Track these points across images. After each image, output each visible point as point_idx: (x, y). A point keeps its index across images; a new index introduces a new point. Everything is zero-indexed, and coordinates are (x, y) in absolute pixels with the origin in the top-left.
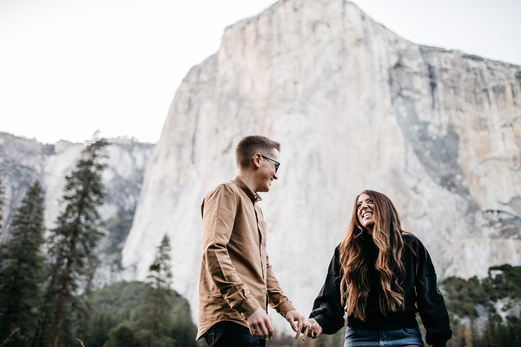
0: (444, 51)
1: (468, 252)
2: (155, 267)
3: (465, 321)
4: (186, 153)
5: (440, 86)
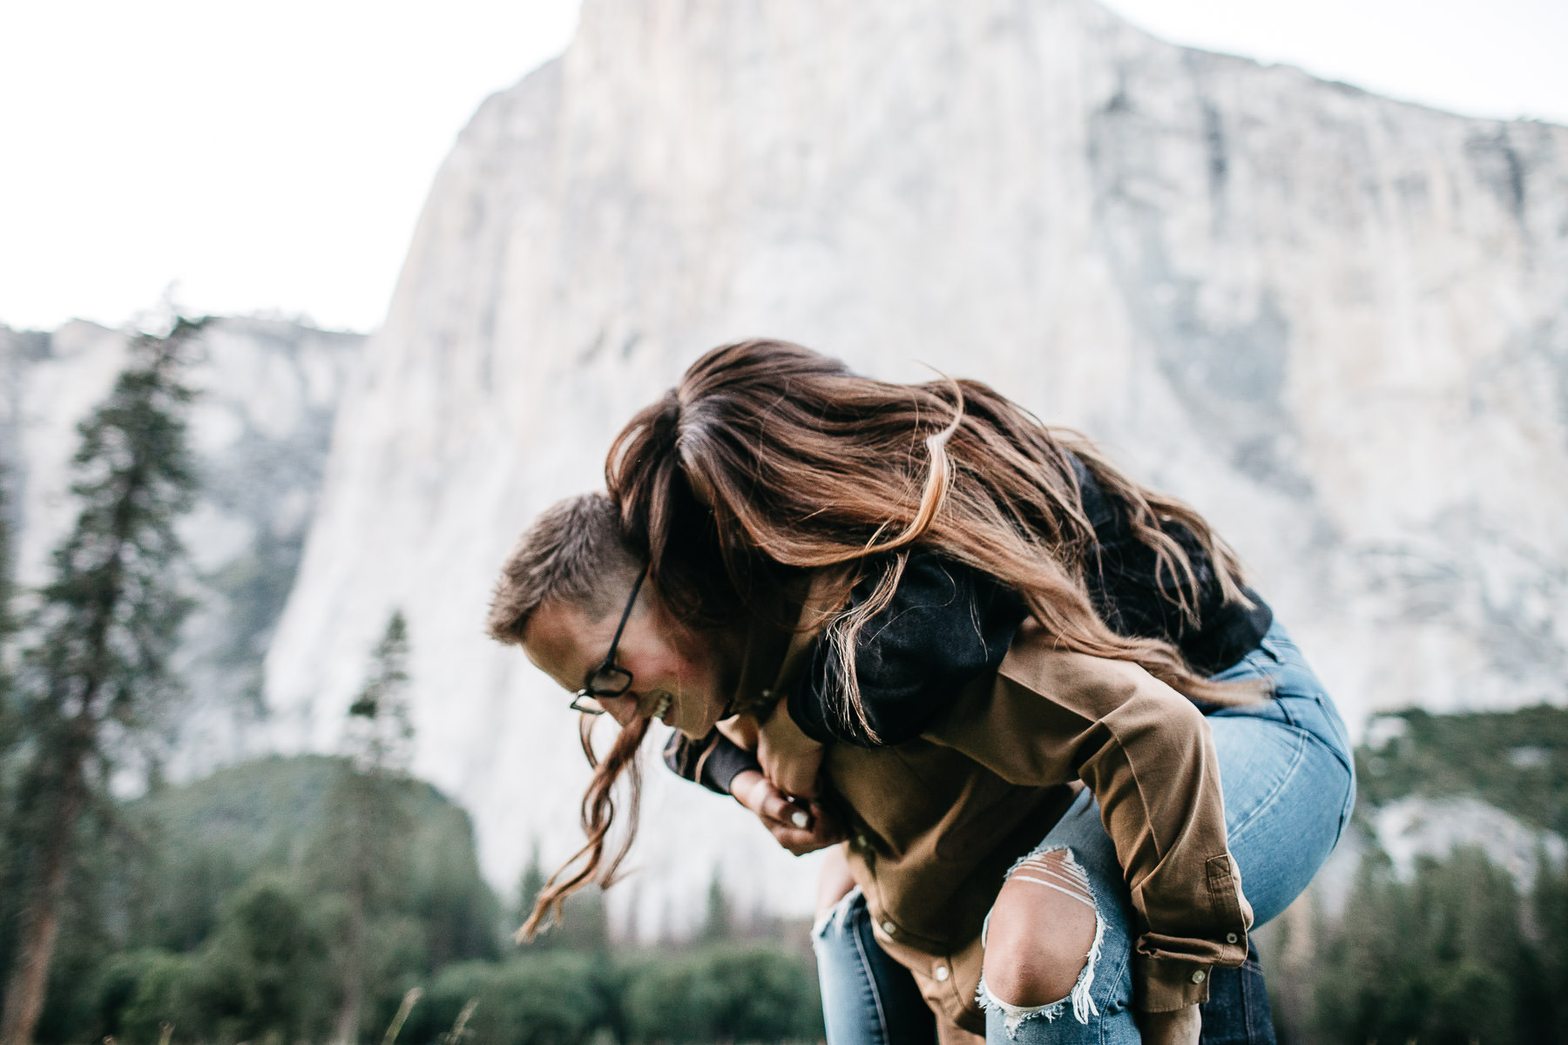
0: (1248, 63)
2: (365, 708)
4: (466, 362)
5: (1239, 170)
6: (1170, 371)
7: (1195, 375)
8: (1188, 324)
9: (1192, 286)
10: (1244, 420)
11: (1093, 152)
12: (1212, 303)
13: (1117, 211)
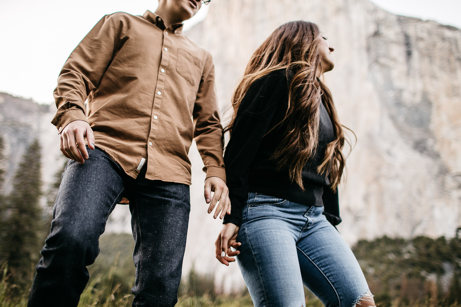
0: (419, 20)
1: (437, 213)
3: (432, 278)
5: (415, 54)
6: (393, 118)
7: (401, 119)
8: (399, 103)
9: (401, 91)
10: (417, 134)
11: (368, 49)
12: (407, 97)
13: (376, 67)
